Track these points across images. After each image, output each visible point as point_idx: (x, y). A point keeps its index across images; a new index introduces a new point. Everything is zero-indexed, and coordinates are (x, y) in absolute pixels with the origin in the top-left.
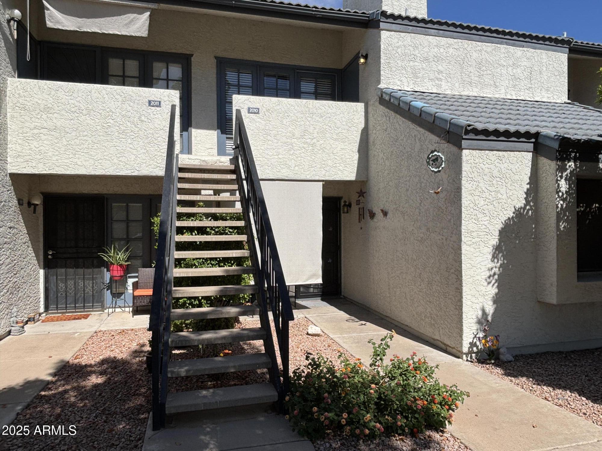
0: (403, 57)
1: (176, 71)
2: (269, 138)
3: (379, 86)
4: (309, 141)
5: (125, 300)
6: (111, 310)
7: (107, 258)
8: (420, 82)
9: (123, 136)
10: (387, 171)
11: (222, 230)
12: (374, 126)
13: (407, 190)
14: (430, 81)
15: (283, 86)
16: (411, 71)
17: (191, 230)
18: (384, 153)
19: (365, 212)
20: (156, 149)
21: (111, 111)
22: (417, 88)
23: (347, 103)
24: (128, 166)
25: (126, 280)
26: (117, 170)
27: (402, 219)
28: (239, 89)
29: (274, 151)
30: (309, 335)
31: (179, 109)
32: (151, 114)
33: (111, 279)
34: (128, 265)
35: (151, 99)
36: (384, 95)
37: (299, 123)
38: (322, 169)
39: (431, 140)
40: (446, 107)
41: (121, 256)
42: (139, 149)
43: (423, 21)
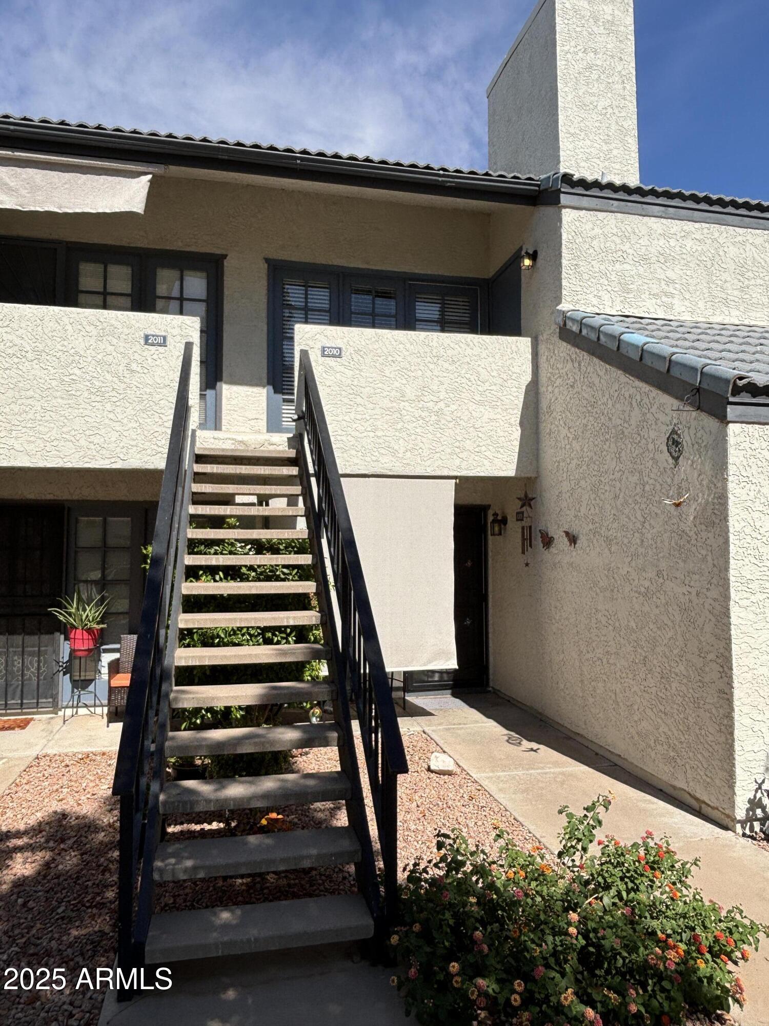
0: (603, 254)
1: (196, 284)
2: (359, 400)
3: (559, 307)
4: (431, 405)
5: (95, 695)
6: (69, 712)
7: (65, 616)
8: (633, 300)
9: (98, 399)
10: (575, 461)
11: (270, 572)
12: (549, 378)
13: (616, 497)
14: (651, 297)
15: (385, 309)
16: (616, 279)
17: (212, 571)
18: (569, 428)
19: (533, 535)
20: (157, 420)
21: (76, 353)
22: (628, 309)
23: (499, 337)
24: (104, 452)
25: (100, 656)
26: (86, 459)
27: (606, 550)
28: (306, 314)
29: (368, 423)
30: (432, 772)
31: (199, 349)
32: (149, 359)
33: (70, 655)
34: (102, 629)
35: (149, 332)
36: (569, 324)
37: (413, 374)
38: (455, 457)
39: (662, 405)
40: (687, 344)
41: (90, 614)
42: (125, 421)
43: (638, 191)
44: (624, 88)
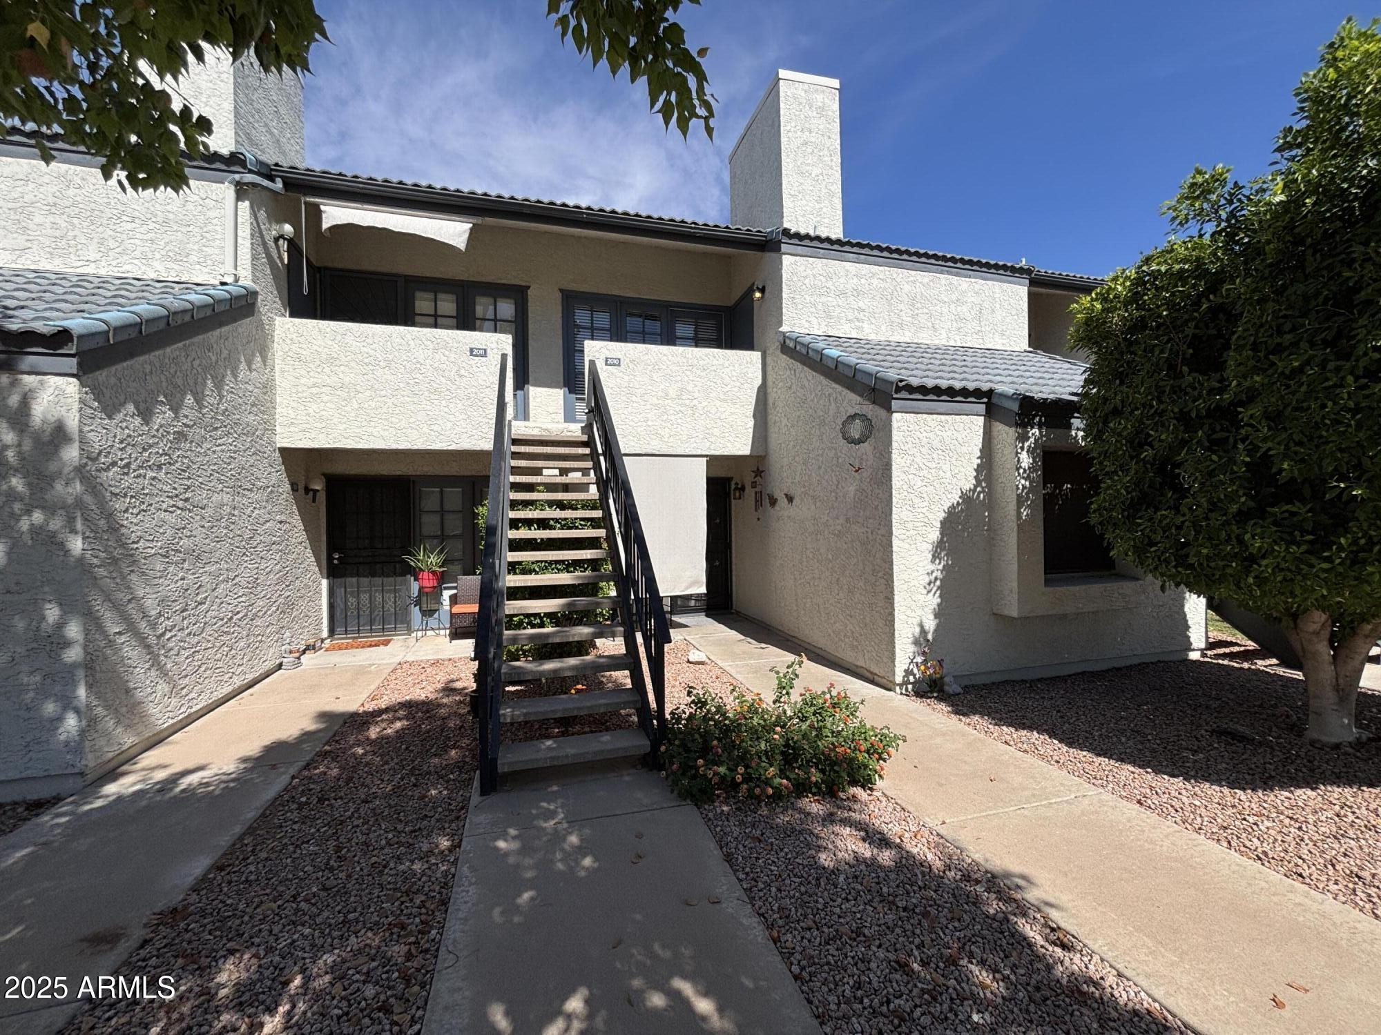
0: (812, 290)
1: (506, 309)
2: (634, 398)
3: (781, 329)
4: (687, 402)
5: (439, 620)
6: (420, 634)
7: (414, 562)
8: (834, 324)
9: (436, 397)
10: (792, 442)
12: (774, 382)
13: (820, 468)
14: (847, 321)
15: (652, 329)
16: (822, 309)
17: (528, 523)
18: (788, 419)
19: (763, 497)
20: (481, 413)
21: (418, 362)
22: (830, 331)
23: (737, 351)
24: (441, 437)
25: (441, 592)
26: (428, 443)
27: (813, 507)
28: (592, 333)
29: (641, 416)
30: (691, 663)
31: (511, 359)
32: (474, 366)
33: (420, 591)
34: (443, 572)
35: (473, 346)
36: (788, 341)
37: (674, 379)
38: (706, 441)
39: (850, 400)
40: (870, 357)
41: (434, 559)
42: (457, 414)
43: (838, 242)
44: (832, 160)
